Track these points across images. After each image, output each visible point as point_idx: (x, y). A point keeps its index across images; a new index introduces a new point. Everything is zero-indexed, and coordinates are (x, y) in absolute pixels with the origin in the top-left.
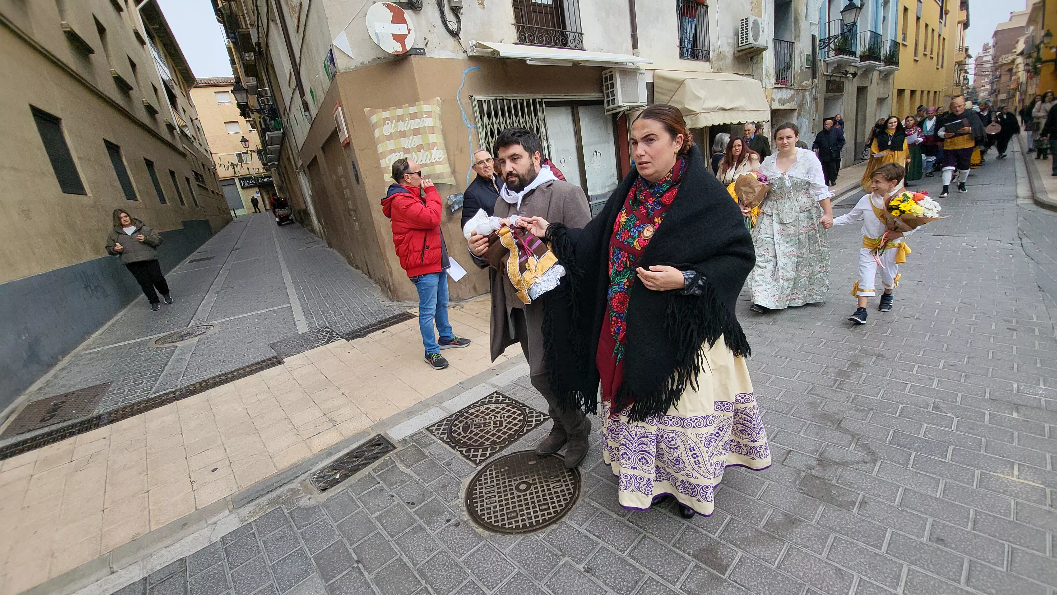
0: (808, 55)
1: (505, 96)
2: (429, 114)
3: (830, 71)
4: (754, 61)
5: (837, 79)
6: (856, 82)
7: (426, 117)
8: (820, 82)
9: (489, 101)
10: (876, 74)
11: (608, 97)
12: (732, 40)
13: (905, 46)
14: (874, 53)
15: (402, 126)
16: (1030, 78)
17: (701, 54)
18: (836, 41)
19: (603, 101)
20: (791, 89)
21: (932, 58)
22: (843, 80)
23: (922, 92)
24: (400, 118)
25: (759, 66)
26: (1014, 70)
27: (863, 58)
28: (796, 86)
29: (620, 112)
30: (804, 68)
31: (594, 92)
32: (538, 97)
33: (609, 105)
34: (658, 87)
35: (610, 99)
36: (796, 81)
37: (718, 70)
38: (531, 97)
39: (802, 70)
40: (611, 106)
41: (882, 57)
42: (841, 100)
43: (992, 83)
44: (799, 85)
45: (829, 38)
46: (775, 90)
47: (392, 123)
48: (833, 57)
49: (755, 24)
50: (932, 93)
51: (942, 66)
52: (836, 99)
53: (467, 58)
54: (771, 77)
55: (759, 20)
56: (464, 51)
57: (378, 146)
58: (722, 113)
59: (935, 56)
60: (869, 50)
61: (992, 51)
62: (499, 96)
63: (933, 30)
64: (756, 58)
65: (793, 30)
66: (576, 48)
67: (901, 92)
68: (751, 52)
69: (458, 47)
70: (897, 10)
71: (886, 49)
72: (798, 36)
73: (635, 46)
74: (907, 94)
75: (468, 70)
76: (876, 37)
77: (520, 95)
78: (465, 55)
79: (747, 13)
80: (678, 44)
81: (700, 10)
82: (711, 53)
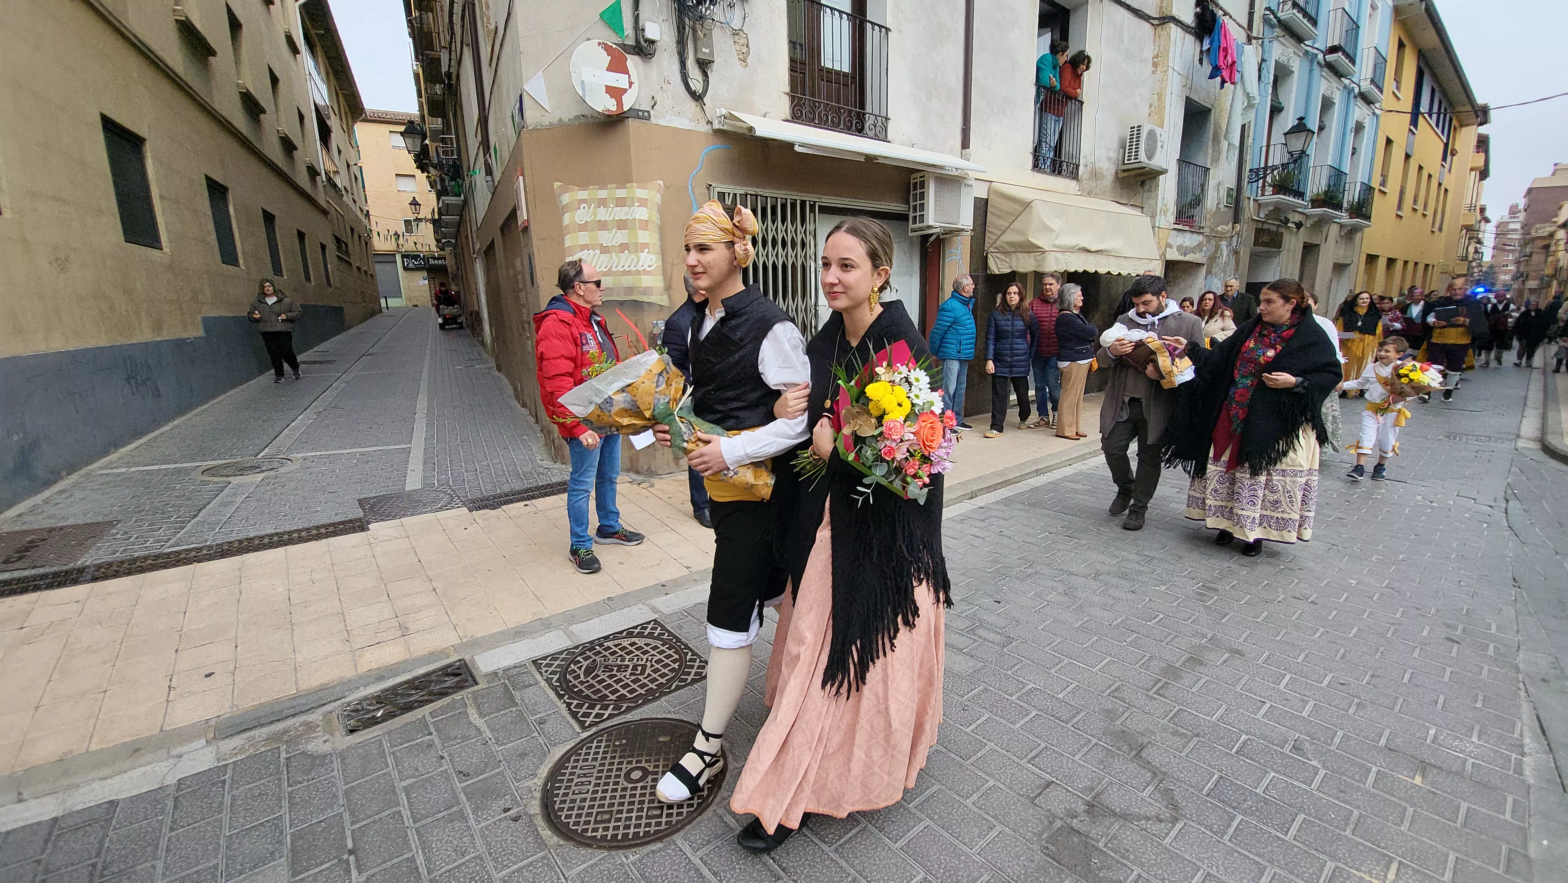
0: (1230, 190)
1: (760, 191)
2: (643, 203)
3: (1262, 215)
4: (1146, 188)
5: (1274, 228)
6: (1303, 236)
7: (638, 206)
8: (1247, 230)
9: (735, 194)
10: (1335, 227)
11: (915, 210)
12: (1114, 153)
13: (1385, 193)
14: (1333, 198)
15: (603, 214)
17: (1065, 168)
18: (1275, 172)
19: (908, 215)
20: (1198, 233)
21: (1424, 215)
22: (1281, 230)
23: (1406, 262)
24: (601, 203)
25: (1153, 195)
26: (1552, 248)
27: (1316, 202)
28: (1207, 231)
29: (933, 234)
30: (1221, 206)
31: (897, 202)
32: (810, 198)
33: (915, 222)
34: (995, 207)
35: (918, 214)
36: (1208, 224)
37: (1089, 194)
38: (799, 197)
39: (1218, 208)
40: (918, 225)
41: (1345, 205)
42: (1276, 261)
43: (1518, 263)
44: (1212, 230)
45: (1266, 168)
46: (1175, 232)
47: (589, 208)
48: (1270, 197)
49: (1152, 135)
50: (1421, 267)
51: (1440, 229)
52: (1269, 257)
53: (711, 131)
54: (1169, 214)
55: (1158, 131)
56: (709, 122)
57: (566, 238)
58: (1084, 255)
59: (1430, 212)
60: (1326, 193)
61: (1522, 216)
62: (751, 191)
63: (1430, 176)
64: (1148, 183)
65: (1210, 151)
66: (876, 138)
67: (1372, 259)
68: (1141, 175)
69: (700, 115)
70: (1375, 141)
71: (1351, 194)
72: (1216, 160)
73: (965, 144)
74: (1382, 263)
75: (711, 148)
76: (1338, 175)
77: (784, 192)
78: (709, 127)
79: (1141, 117)
80: (1031, 150)
81: (1071, 106)
82: (1081, 168)
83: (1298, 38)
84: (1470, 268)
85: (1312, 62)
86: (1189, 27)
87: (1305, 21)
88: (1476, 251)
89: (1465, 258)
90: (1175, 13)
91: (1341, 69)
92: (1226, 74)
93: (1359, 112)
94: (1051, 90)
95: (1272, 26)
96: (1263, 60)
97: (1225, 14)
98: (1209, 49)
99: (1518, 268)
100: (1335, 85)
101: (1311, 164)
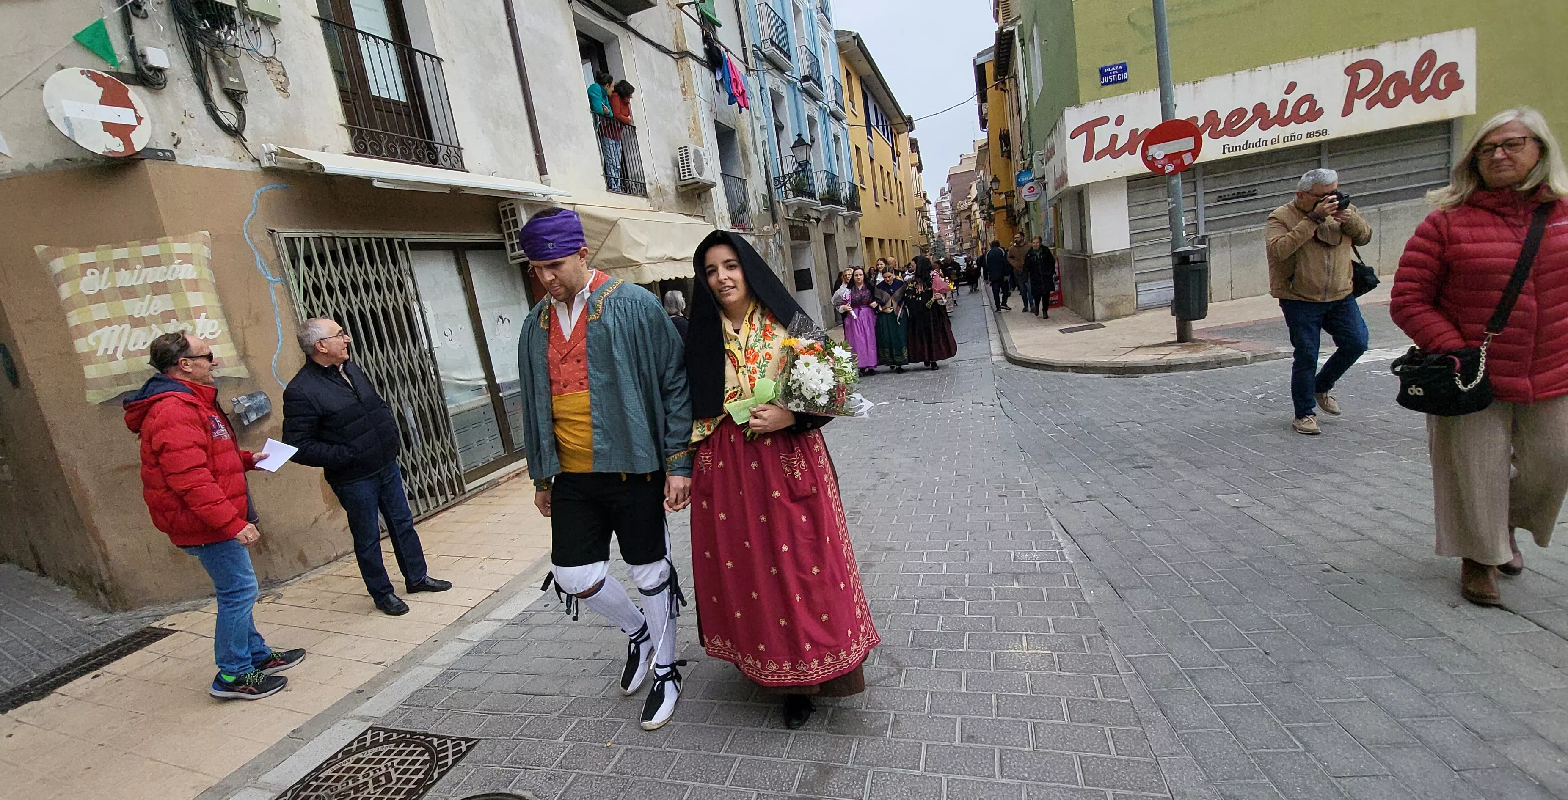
0: (764, 196)
1: (336, 233)
2: (186, 259)
3: (790, 215)
4: (703, 200)
5: (801, 225)
6: (821, 229)
7: (180, 264)
8: (783, 228)
9: (307, 239)
10: (840, 219)
12: (671, 172)
13: (864, 189)
14: (834, 196)
15: (125, 278)
16: (987, 226)
17: (634, 186)
18: (791, 180)
19: (502, 243)
20: (751, 235)
21: (892, 203)
22: (807, 225)
24: (120, 265)
25: (710, 205)
26: (973, 218)
27: (824, 201)
28: (756, 231)
30: (761, 210)
31: (489, 231)
32: (397, 236)
33: (513, 250)
36: (756, 226)
37: (659, 209)
38: (384, 235)
39: (759, 212)
41: (843, 201)
42: (809, 249)
43: (954, 231)
44: (760, 231)
45: (784, 177)
47: (101, 272)
48: (792, 199)
49: (696, 152)
50: (900, 243)
51: (904, 213)
52: (804, 247)
53: (259, 170)
54: (726, 220)
55: (700, 149)
56: (255, 160)
57: (69, 314)
58: (672, 263)
59: (895, 201)
60: (828, 191)
61: (948, 196)
62: (327, 232)
63: (888, 173)
64: (703, 195)
65: (742, 164)
66: (452, 168)
67: (869, 240)
68: (696, 189)
69: (242, 153)
70: (849, 149)
71: (845, 192)
72: (748, 172)
73: (542, 170)
74: (876, 243)
75: (263, 189)
76: (832, 178)
77: (368, 231)
78: (256, 165)
79: (683, 138)
80: (602, 172)
81: (625, 131)
82: (647, 186)
83: (782, 71)
84: (928, 240)
85: (794, 88)
86: (702, 61)
87: (782, 55)
88: (929, 227)
89: (923, 233)
90: (689, 48)
91: (816, 96)
92: (740, 100)
93: (834, 127)
94: (605, 116)
95: (761, 60)
96: (762, 88)
97: (727, 50)
98: (721, 80)
99: (955, 235)
100: (814, 106)
101: (813, 171)
